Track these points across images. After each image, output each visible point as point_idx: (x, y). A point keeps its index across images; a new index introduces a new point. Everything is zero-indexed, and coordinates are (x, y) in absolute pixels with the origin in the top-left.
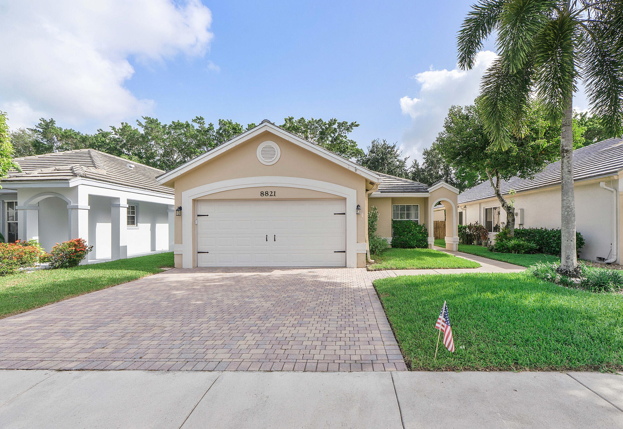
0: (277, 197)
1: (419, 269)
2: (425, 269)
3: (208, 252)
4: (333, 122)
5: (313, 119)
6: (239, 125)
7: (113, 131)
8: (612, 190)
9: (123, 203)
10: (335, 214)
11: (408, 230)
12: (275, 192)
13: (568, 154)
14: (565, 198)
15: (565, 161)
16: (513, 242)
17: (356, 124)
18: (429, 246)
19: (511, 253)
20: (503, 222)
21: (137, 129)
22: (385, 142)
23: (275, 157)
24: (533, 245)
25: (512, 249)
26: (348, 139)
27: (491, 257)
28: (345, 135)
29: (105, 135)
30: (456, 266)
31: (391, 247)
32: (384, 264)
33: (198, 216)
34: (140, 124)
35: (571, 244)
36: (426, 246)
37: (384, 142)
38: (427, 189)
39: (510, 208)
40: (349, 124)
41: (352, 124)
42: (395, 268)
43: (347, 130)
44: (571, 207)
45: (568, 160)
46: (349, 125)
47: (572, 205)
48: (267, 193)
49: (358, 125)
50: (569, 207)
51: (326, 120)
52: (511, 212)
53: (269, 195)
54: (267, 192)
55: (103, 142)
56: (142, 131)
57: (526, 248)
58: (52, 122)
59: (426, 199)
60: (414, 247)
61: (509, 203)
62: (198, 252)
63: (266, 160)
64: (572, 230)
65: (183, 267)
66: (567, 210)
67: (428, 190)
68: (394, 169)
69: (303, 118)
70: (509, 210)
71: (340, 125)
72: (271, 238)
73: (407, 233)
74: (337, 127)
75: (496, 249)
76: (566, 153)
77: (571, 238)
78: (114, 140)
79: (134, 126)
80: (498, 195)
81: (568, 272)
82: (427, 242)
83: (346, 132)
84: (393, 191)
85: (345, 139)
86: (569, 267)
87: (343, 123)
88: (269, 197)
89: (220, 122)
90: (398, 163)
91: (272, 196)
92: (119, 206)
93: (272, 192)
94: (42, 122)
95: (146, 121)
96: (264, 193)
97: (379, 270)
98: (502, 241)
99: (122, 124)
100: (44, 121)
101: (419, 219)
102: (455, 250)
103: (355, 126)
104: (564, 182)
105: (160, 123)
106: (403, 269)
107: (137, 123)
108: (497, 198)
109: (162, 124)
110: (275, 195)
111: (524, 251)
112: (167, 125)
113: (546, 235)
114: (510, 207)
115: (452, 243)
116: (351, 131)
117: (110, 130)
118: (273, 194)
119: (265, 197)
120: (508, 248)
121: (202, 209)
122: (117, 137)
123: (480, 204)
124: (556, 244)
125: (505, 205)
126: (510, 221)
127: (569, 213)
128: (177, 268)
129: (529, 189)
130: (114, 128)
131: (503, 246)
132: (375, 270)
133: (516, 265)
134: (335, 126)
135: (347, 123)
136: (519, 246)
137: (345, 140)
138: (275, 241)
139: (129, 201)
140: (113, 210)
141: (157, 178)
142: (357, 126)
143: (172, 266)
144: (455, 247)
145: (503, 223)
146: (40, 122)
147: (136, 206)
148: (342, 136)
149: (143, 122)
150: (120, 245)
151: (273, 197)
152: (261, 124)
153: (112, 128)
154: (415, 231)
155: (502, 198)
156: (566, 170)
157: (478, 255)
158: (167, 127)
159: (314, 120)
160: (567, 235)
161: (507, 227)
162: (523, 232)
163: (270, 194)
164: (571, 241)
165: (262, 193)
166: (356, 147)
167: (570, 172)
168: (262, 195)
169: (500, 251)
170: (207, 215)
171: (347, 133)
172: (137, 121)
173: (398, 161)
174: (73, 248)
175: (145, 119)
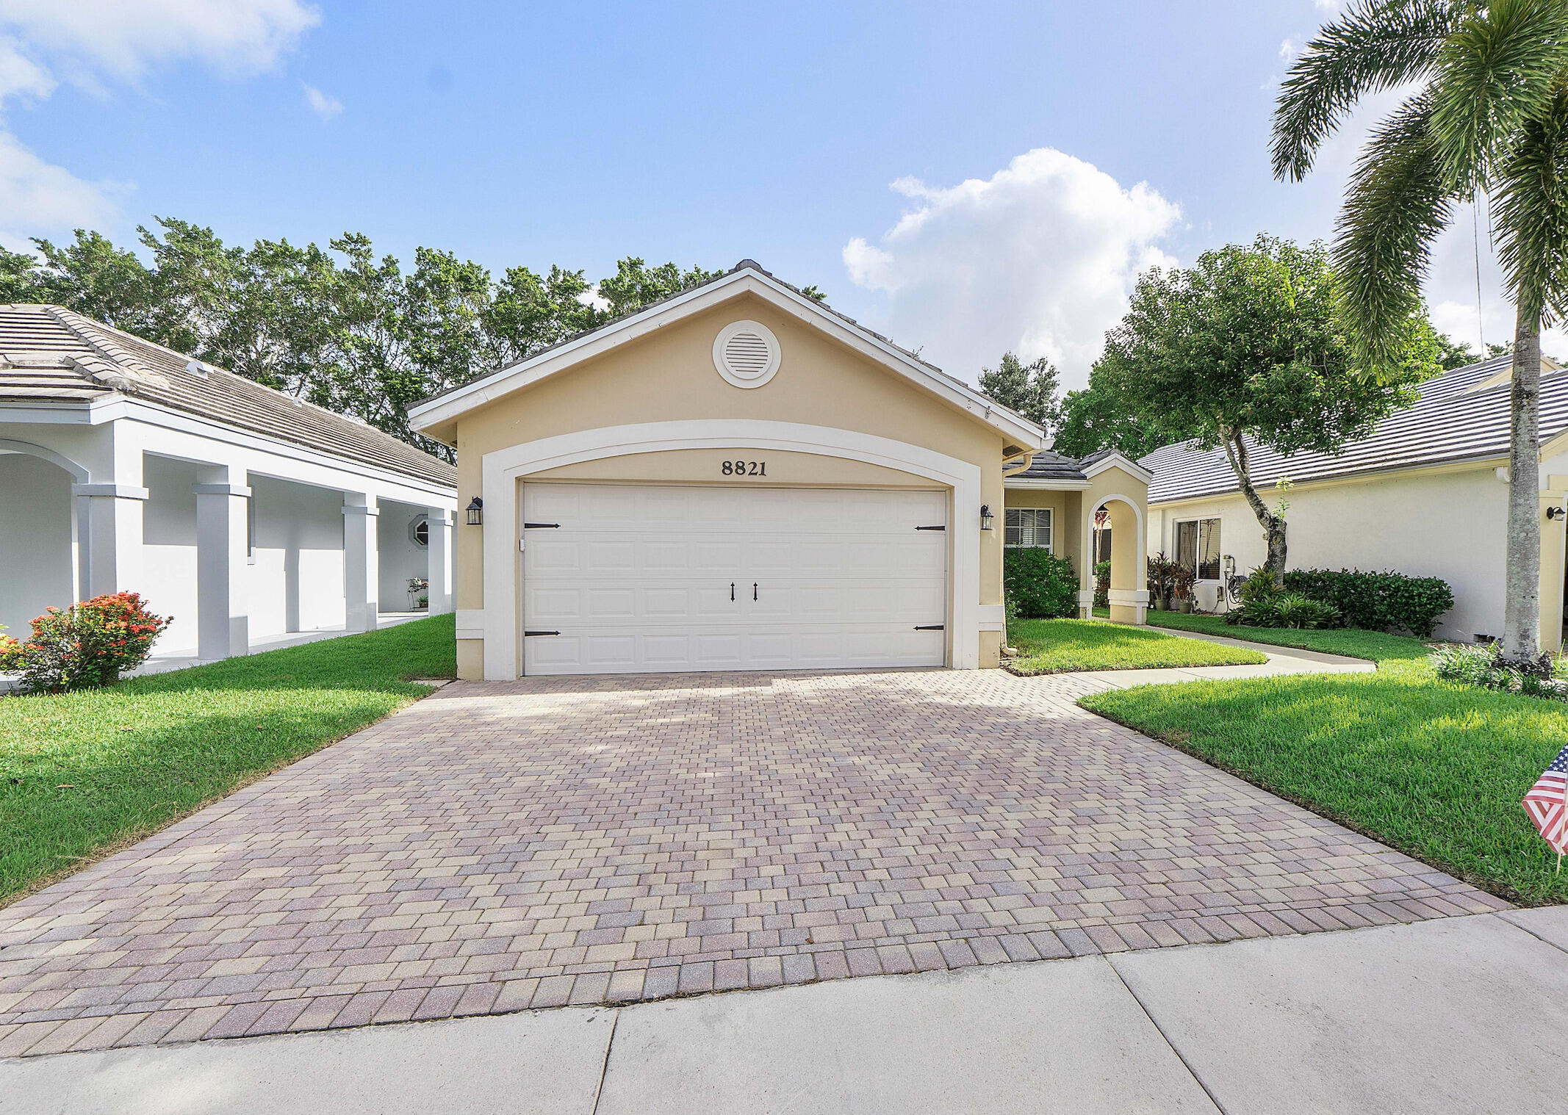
0: (771, 476)
3: (557, 633)
7: (43, 254)
9: (238, 482)
10: (918, 528)
12: (763, 464)
15: (1524, 416)
16: (1290, 602)
17: (816, 292)
18: (1081, 613)
19: (1286, 627)
20: (1228, 554)
21: (135, 254)
23: (767, 369)
24: (1329, 608)
25: (1290, 618)
27: (1252, 636)
29: (13, 264)
30: (1223, 661)
32: (1045, 659)
33: (529, 526)
34: (149, 240)
35: (1531, 604)
36: (1074, 614)
38: (1080, 470)
39: (1277, 521)
42: (1085, 668)
44: (1533, 522)
45: (1531, 414)
48: (741, 467)
52: (1278, 532)
53: (748, 472)
54: (740, 464)
56: (148, 261)
57: (1321, 616)
59: (1074, 497)
61: (1273, 509)
62: (528, 633)
63: (738, 374)
64: (1534, 573)
65: (486, 678)
66: (1525, 527)
67: (1083, 472)
70: (1275, 526)
72: (744, 592)
75: (1245, 619)
76: (1527, 398)
77: (1533, 592)
80: (1249, 491)
81: (1529, 668)
82: (1077, 603)
86: (1529, 655)
88: (746, 478)
89: (422, 255)
91: (756, 474)
92: (225, 491)
93: (755, 465)
95: (170, 230)
96: (734, 467)
97: (1045, 673)
98: (1261, 599)
99: (79, 234)
101: (1050, 545)
102: (1140, 620)
105: (219, 242)
106: (1103, 668)
107: (141, 235)
108: (1242, 494)
109: (228, 245)
110: (762, 474)
111: (1315, 623)
112: (243, 251)
113: (1363, 586)
114: (1275, 520)
115: (1133, 604)
117: (29, 249)
118: (758, 469)
119: (735, 477)
120: (1279, 617)
121: (541, 508)
122: (57, 273)
123: (1164, 511)
124: (1388, 605)
125: (1266, 515)
126: (1278, 552)
128: (465, 681)
130: (45, 247)
131: (1267, 612)
132: (1037, 674)
133: (1335, 656)
136: (1305, 610)
138: (755, 599)
139: (254, 479)
140: (203, 503)
143: (449, 673)
144: (1141, 615)
145: (1230, 557)
149: (161, 234)
150: (230, 616)
151: (757, 479)
152: (736, 270)
153: (39, 245)
155: (1257, 499)
157: (1211, 634)
158: (243, 255)
159: (702, 272)
160: (1524, 583)
161: (1269, 565)
162: (1297, 578)
163: (748, 468)
164: (1533, 597)
165: (727, 467)
167: (1534, 441)
168: (728, 471)
169: (1257, 624)
170: (557, 525)
172: (141, 229)
174: (123, 624)
175: (163, 224)
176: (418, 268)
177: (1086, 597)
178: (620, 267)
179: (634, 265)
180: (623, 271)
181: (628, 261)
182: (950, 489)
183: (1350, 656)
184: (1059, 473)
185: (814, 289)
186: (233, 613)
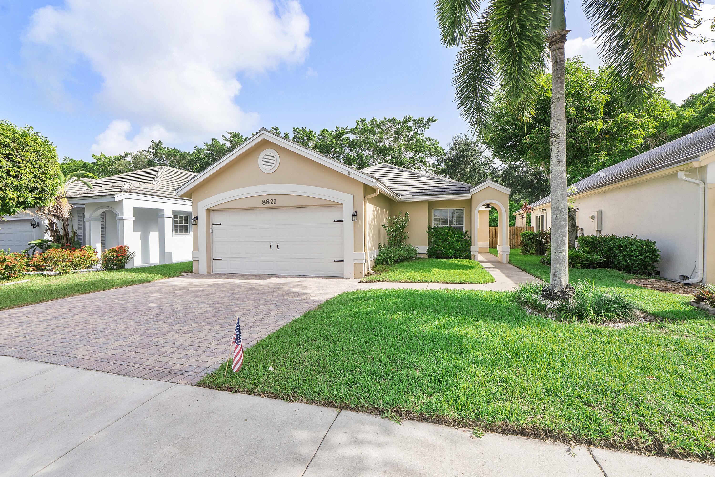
0: (278, 204)
1: (413, 282)
2: (420, 282)
3: (221, 259)
4: (408, 119)
5: (385, 119)
6: (312, 132)
7: (206, 147)
8: (697, 181)
9: (168, 213)
10: (335, 221)
11: (444, 238)
12: (275, 200)
13: (557, 140)
15: (554, 148)
18: (472, 257)
21: (225, 144)
22: (467, 137)
23: (274, 165)
26: (425, 137)
28: (421, 132)
29: (200, 151)
31: (427, 257)
33: (213, 224)
34: (225, 139)
35: (559, 257)
37: (466, 136)
40: (425, 120)
41: (429, 119)
42: (388, 280)
43: (424, 126)
44: (560, 209)
45: (557, 146)
46: (426, 122)
49: (436, 120)
50: (557, 209)
54: (268, 200)
55: (198, 158)
56: (228, 145)
58: (160, 143)
60: (451, 258)
62: (213, 259)
63: (266, 168)
65: (199, 273)
66: (556, 212)
67: (471, 190)
69: (374, 119)
71: (416, 122)
72: (274, 246)
73: (443, 242)
74: (412, 125)
76: (554, 137)
77: (560, 250)
78: (207, 155)
79: (222, 141)
81: (552, 293)
83: (423, 129)
85: (422, 136)
86: (555, 287)
87: (419, 120)
88: (270, 205)
89: (294, 130)
92: (163, 217)
93: (272, 200)
94: (153, 144)
95: (230, 135)
96: (266, 202)
97: (370, 282)
99: (212, 140)
100: (154, 143)
101: (464, 226)
102: (504, 261)
103: (432, 122)
105: (242, 136)
107: (223, 138)
110: (275, 203)
115: (502, 253)
116: (428, 128)
117: (203, 146)
118: (273, 202)
119: (266, 205)
121: (216, 218)
122: (209, 152)
127: (558, 216)
128: (195, 274)
130: (206, 145)
134: (411, 124)
135: (423, 119)
137: (423, 138)
138: (278, 248)
139: (173, 212)
140: (160, 220)
141: (176, 190)
142: (434, 121)
143: (191, 271)
144: (505, 259)
146: (151, 144)
148: (418, 134)
149: (228, 136)
151: (273, 205)
152: (259, 132)
163: (270, 202)
164: (560, 253)
165: (264, 202)
166: (438, 145)
168: (264, 203)
170: (221, 224)
171: (424, 130)
172: (223, 136)
174: (115, 254)
175: (229, 133)
176: (294, 135)
177: (474, 249)
178: (357, 123)
179: (363, 121)
180: (358, 124)
181: (360, 120)
182: (341, 205)
184: (457, 192)
185: (433, 118)
186: (166, 251)
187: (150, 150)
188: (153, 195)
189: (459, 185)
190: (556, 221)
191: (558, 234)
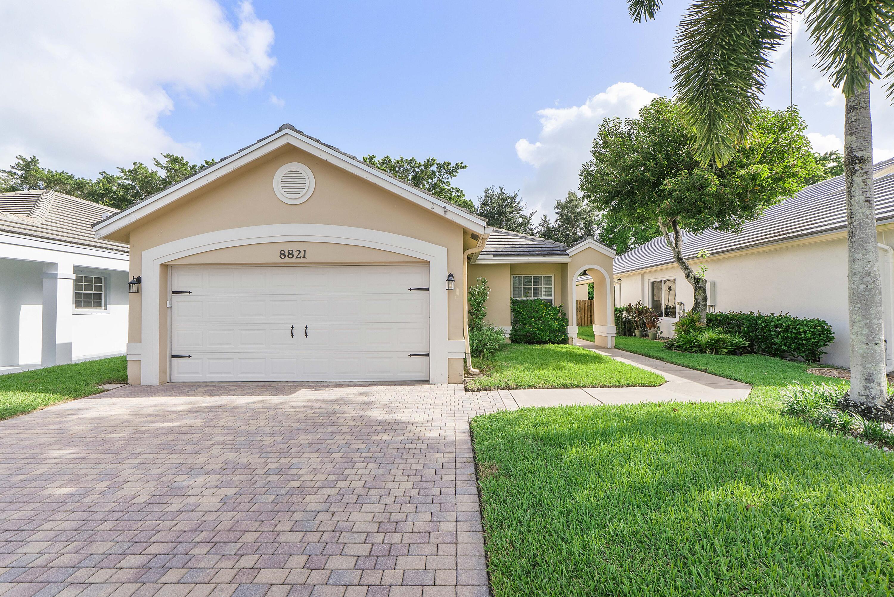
0: (310, 258)
1: (557, 388)
2: (568, 388)
3: (189, 357)
4: (430, 162)
5: (402, 159)
7: (122, 175)
8: (887, 247)
9: (65, 271)
10: (411, 290)
11: (537, 315)
12: (305, 251)
13: (864, 167)
14: (859, 256)
15: (858, 180)
16: (708, 335)
17: (462, 165)
18: (570, 341)
19: (705, 353)
20: (680, 301)
21: (157, 171)
22: (503, 191)
23: (305, 191)
24: (739, 340)
25: (707, 347)
26: (451, 186)
28: (447, 180)
29: (110, 180)
30: (624, 383)
31: (510, 342)
32: (496, 378)
33: (173, 293)
34: (158, 164)
35: (875, 350)
36: (565, 341)
37: (501, 190)
38: (565, 250)
39: (699, 279)
40: (453, 165)
41: (457, 165)
42: (515, 386)
43: (450, 173)
44: (872, 275)
45: (865, 177)
46: (453, 167)
47: (875, 269)
48: (291, 253)
49: (466, 167)
50: (868, 274)
51: (421, 160)
52: (700, 287)
53: (295, 256)
54: (291, 252)
55: (107, 189)
56: (163, 174)
57: (730, 345)
58: (34, 160)
59: (564, 267)
60: (545, 343)
61: (697, 271)
62: (173, 357)
63: (289, 196)
64: (876, 322)
65: (143, 383)
66: (865, 280)
67: (567, 252)
68: (516, 227)
69: (388, 157)
70: (698, 283)
71: (440, 167)
72: (299, 332)
73: (535, 321)
74: (436, 170)
75: (678, 346)
76: (860, 163)
77: (876, 339)
78: (124, 187)
79: (152, 168)
80: (679, 259)
81: (874, 411)
82: (566, 334)
83: (449, 176)
84: (513, 253)
85: (448, 186)
86: (873, 399)
87: (445, 164)
88: (294, 260)
90: (521, 219)
91: (300, 257)
92: (55, 277)
93: (300, 252)
94: (21, 161)
95: (167, 160)
96: (287, 254)
97: (485, 390)
98: (687, 333)
99: (135, 164)
100: (23, 159)
101: (552, 298)
102: (610, 346)
103: (461, 168)
104: (855, 223)
105: (187, 163)
106: (529, 387)
107: (154, 162)
108: (676, 264)
109: (190, 164)
110: (304, 257)
111: (726, 350)
112: (197, 166)
113: (763, 324)
114: (698, 279)
115: (606, 335)
116: (456, 176)
117: (119, 174)
118: (302, 254)
119: (287, 260)
120: (699, 346)
121: (181, 281)
122: (127, 182)
123: (643, 275)
124: (782, 338)
125: (691, 275)
126: (700, 300)
127: (870, 286)
128: (132, 385)
129: (727, 251)
130: (123, 171)
131: (690, 342)
132: (479, 390)
134: (434, 168)
135: (450, 164)
136: (718, 341)
137: (448, 188)
138: (306, 336)
139: (77, 269)
140: (46, 283)
141: (93, 225)
142: (464, 168)
143: (124, 380)
144: (610, 343)
145: (681, 303)
146: (17, 161)
147: (106, 278)
148: (443, 182)
149: (164, 161)
151: (302, 260)
152: (279, 131)
153: (120, 170)
154: (547, 317)
155: (685, 265)
156: (860, 198)
157: (650, 357)
158: (197, 168)
160: (866, 331)
161: (695, 310)
162: (719, 318)
163: (296, 254)
164: (876, 344)
165: (282, 254)
166: (464, 198)
167: (869, 201)
168: (283, 257)
169: (685, 350)
170: (190, 292)
171: (450, 178)
172: (154, 159)
173: (521, 216)
175: (165, 156)
177: (573, 330)
181: (368, 157)
182: (426, 264)
183: (736, 380)
184: (551, 253)
187: (14, 171)
188: (34, 236)
189: (548, 243)
190: (867, 293)
191: (870, 314)
